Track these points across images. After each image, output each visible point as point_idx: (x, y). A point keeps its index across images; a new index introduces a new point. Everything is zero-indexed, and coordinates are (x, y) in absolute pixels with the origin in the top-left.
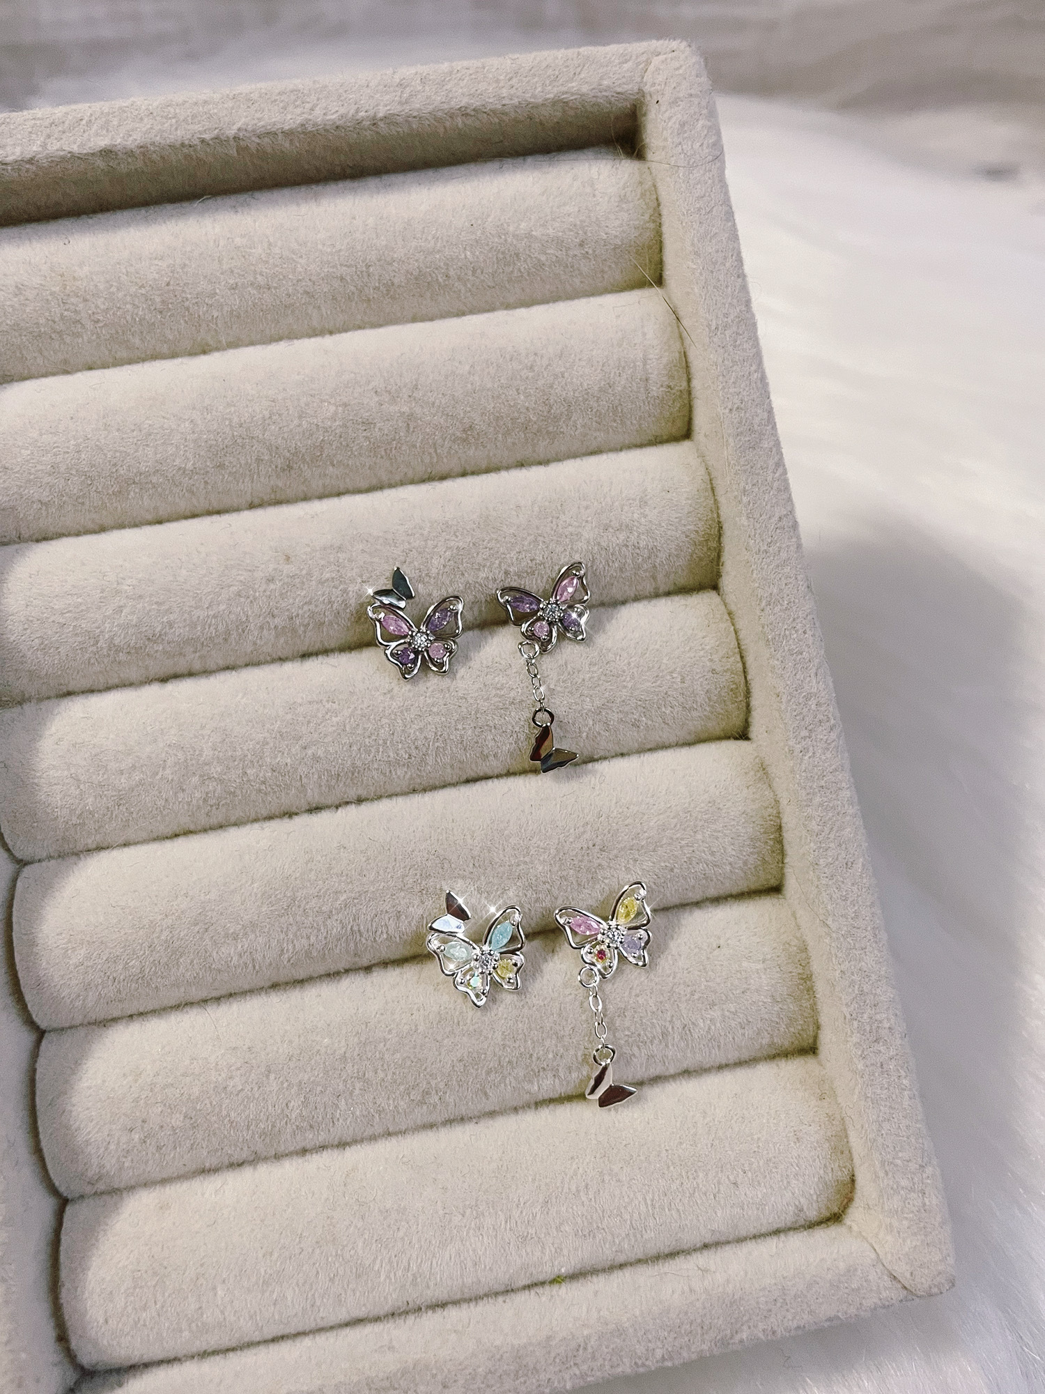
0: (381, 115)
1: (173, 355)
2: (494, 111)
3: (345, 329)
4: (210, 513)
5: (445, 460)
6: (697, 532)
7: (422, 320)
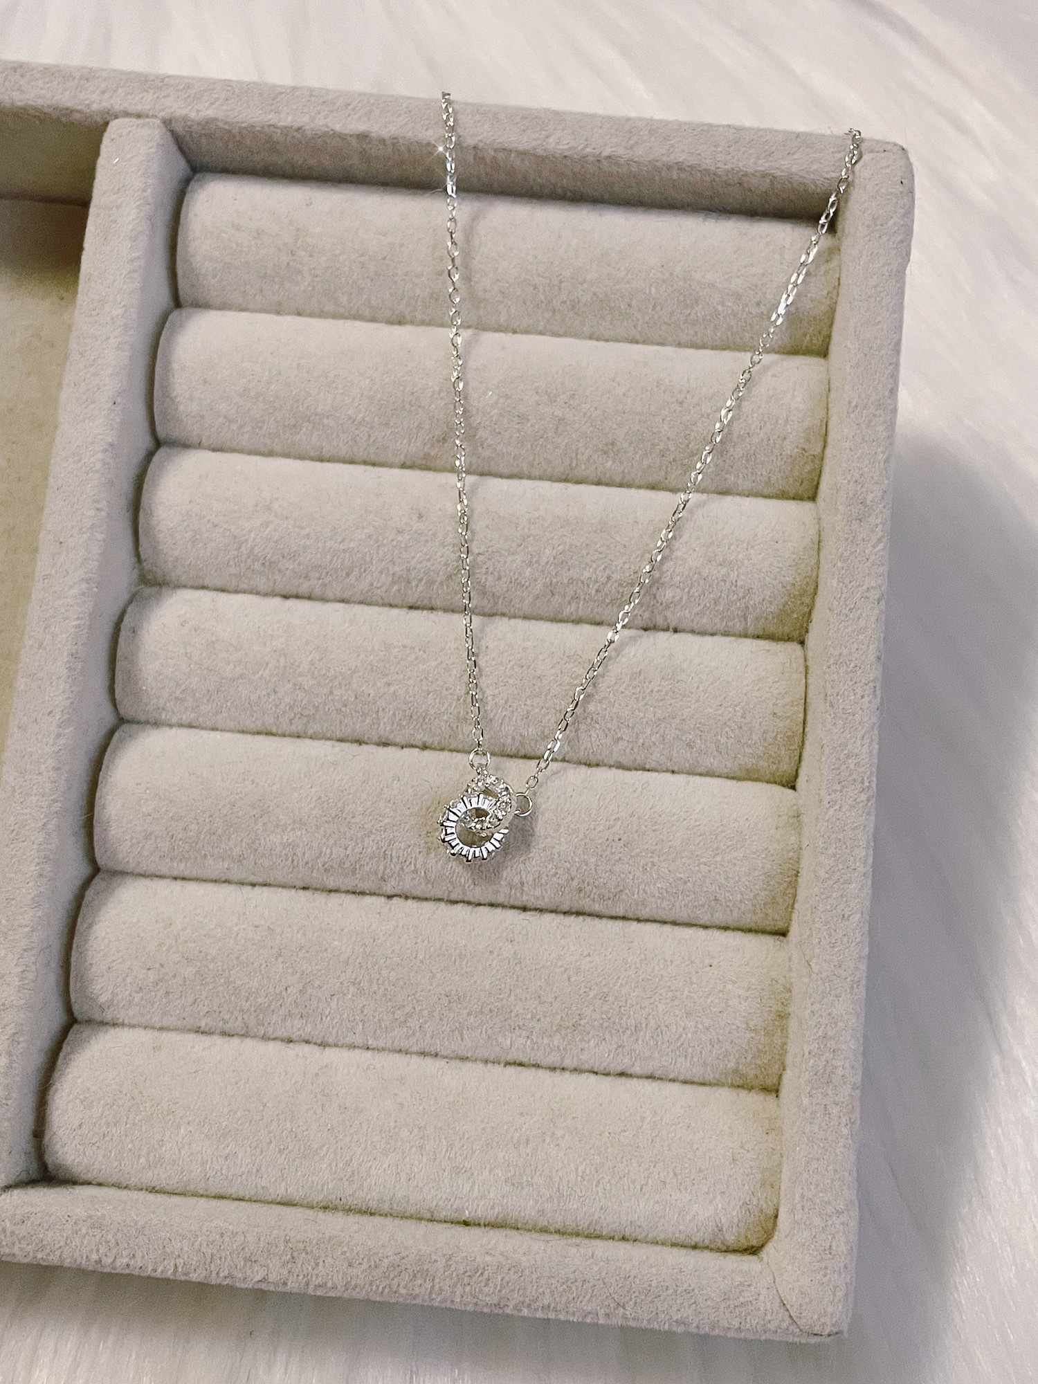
0: (605, 154)
1: (373, 320)
2: (707, 171)
3: (527, 332)
4: (365, 463)
5: (583, 467)
6: (793, 585)
7: (598, 339)
